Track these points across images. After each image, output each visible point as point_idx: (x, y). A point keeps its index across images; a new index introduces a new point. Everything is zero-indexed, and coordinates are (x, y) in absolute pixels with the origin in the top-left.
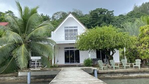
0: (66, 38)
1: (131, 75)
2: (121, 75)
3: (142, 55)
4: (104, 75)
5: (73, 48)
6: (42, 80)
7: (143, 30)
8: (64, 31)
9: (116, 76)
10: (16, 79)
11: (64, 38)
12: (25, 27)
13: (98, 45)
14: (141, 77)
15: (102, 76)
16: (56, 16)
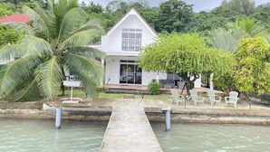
0: (124, 48)
1: (222, 119)
2: (206, 118)
3: (240, 85)
4: (179, 116)
5: (133, 62)
6: (81, 117)
7: (246, 45)
8: (121, 37)
9: (199, 119)
10: (40, 114)
11: (121, 47)
12: (58, 29)
13: (174, 67)
14: (237, 123)
15: (176, 118)
16: (112, 6)
